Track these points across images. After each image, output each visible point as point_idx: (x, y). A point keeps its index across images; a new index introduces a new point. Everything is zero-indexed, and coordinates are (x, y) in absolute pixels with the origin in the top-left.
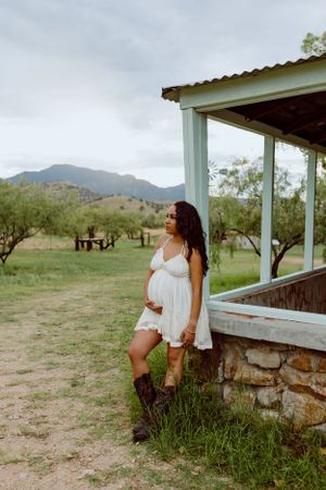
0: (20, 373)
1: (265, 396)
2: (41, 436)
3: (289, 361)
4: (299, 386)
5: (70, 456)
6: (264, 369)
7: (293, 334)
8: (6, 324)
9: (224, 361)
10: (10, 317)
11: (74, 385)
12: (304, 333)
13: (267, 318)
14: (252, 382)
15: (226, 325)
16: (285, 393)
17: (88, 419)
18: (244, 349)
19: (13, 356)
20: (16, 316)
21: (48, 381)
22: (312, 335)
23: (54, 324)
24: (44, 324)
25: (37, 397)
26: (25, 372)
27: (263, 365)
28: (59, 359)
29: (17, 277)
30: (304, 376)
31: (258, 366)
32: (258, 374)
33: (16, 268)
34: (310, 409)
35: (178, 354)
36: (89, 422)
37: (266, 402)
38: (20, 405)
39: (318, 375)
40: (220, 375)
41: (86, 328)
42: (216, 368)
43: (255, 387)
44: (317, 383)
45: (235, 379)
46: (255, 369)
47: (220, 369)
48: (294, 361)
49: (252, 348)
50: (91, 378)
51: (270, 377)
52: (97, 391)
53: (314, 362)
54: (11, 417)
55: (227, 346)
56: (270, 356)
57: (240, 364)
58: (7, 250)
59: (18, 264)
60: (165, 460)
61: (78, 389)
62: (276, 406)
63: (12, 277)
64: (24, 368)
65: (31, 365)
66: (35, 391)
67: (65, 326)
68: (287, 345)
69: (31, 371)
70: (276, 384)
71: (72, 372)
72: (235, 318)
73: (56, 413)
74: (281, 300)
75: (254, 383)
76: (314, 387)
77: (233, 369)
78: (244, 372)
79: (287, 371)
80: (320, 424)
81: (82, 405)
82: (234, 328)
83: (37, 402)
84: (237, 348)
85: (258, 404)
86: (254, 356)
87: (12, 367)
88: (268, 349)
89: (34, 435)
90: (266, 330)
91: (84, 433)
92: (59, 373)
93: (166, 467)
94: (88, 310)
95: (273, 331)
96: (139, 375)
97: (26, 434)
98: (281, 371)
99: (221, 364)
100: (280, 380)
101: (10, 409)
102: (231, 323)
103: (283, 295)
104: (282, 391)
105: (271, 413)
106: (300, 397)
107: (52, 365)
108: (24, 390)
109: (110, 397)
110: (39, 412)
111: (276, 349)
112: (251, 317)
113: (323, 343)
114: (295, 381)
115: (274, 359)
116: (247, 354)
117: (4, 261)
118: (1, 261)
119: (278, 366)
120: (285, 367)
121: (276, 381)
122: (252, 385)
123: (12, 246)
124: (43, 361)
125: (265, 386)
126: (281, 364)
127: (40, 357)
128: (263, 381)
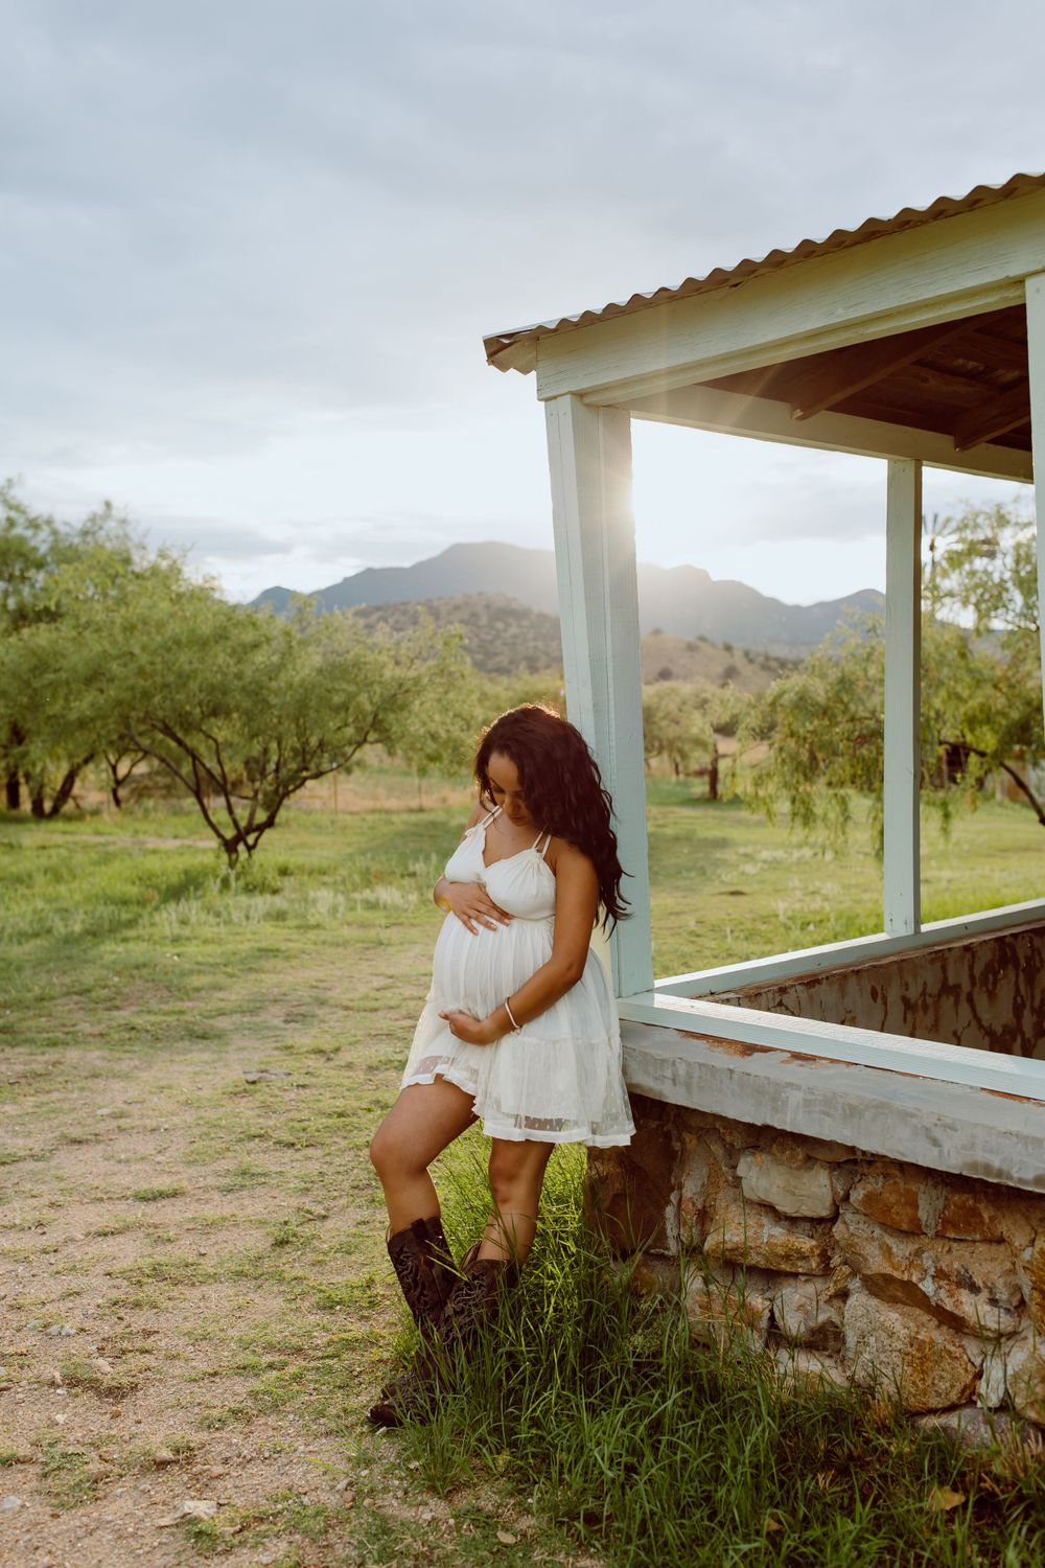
0: (143, 1198)
1: (797, 1306)
2: (110, 1392)
3: (857, 1195)
4: (889, 1279)
5: (166, 1454)
6: (792, 1221)
7: (852, 1112)
9: (681, 1187)
10: (203, 1027)
11: (282, 1243)
12: (881, 1107)
13: (797, 1056)
14: (754, 1259)
15: (669, 1073)
16: (852, 1301)
17: (270, 1347)
18: (732, 1154)
19: (146, 1146)
21: (210, 1227)
22: (905, 1115)
23: (318, 1051)
24: (289, 1048)
25: (157, 1273)
26: (157, 1197)
27: (786, 1206)
28: (271, 1161)
29: (279, 902)
30: (902, 1249)
31: (769, 1209)
32: (774, 1235)
33: (284, 872)
34: (922, 1357)
35: (520, 1162)
36: (266, 1360)
37: (795, 1325)
38: (98, 1296)
39: (939, 1246)
40: (671, 1232)
42: (661, 1209)
43: (771, 1276)
44: (940, 1275)
45: (706, 1247)
46: (766, 1219)
47: (670, 1211)
48: (870, 1198)
49: (755, 1148)
51: (806, 1244)
52: (341, 1262)
53: (929, 1204)
54: (54, 1329)
55: (691, 1141)
56: (806, 1177)
57: (723, 1201)
58: (261, 816)
61: (285, 1259)
64: (163, 1183)
65: (186, 1177)
66: (162, 1255)
67: (348, 1056)
68: (853, 1149)
69: (175, 1194)
70: (827, 1271)
71: (294, 1201)
72: (700, 1052)
73: (188, 1326)
75: (762, 1263)
76: (928, 1287)
77: (704, 1216)
78: (733, 1230)
79: (854, 1229)
80: (952, 1408)
81: (278, 1303)
82: (688, 1087)
83: (150, 1290)
84: (717, 1149)
85: (775, 1335)
86: (760, 1176)
87: (126, 1180)
88: (800, 1154)
89: (94, 1386)
90: (774, 1093)
91: (240, 1390)
92: (257, 1206)
95: (795, 1097)
96: (404, 1225)
97: (74, 1383)
98: (838, 1230)
99: (673, 1197)
100: (836, 1260)
101: (65, 1305)
102: (682, 1070)
104: (843, 1295)
105: (809, 1364)
106: (893, 1317)
107: (244, 1179)
108: (130, 1251)
110: (140, 1321)
111: (821, 1156)
112: (749, 1049)
113: (935, 1143)
114: (877, 1264)
115: (815, 1190)
116: (741, 1170)
117: (250, 848)
118: (241, 847)
119: (824, 1211)
120: (848, 1215)
121: (825, 1258)
122: (752, 1270)
123: (274, 804)
124: (224, 1165)
125: (796, 1275)
126: (836, 1207)
127: (221, 1154)
128: (787, 1257)
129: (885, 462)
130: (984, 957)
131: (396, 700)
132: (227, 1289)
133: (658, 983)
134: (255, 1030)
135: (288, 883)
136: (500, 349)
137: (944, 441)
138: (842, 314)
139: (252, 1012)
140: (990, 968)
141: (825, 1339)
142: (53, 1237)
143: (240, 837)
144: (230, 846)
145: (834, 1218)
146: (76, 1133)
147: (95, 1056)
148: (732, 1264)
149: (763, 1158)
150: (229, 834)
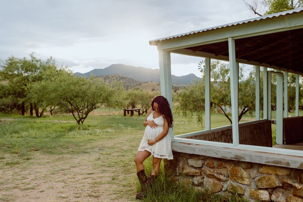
0: (88, 174)
1: (196, 180)
2: (96, 197)
3: (206, 163)
4: (210, 175)
6: (196, 168)
7: (205, 151)
8: (83, 154)
9: (179, 165)
10: (85, 151)
11: (113, 179)
12: (209, 150)
13: (196, 145)
14: (190, 174)
15: (178, 148)
16: (205, 178)
17: (118, 191)
18: (187, 159)
19: (86, 167)
20: (88, 151)
21: (101, 177)
22: (213, 151)
23: (107, 154)
24: (102, 154)
25: (96, 183)
26: (91, 174)
27: (195, 166)
28: (107, 169)
29: (89, 131)
30: (212, 170)
31: (193, 167)
32: (193, 170)
33: (89, 126)
34: (215, 185)
35: (157, 161)
36: (118, 192)
37: (196, 183)
38: (88, 186)
39: (217, 169)
40: (177, 171)
41: (123, 156)
42: (176, 168)
43: (193, 176)
44: (217, 173)
45: (183, 173)
46: (192, 168)
47: (177, 169)
48: (207, 163)
49: (190, 158)
50: (122, 177)
51: (198, 171)
52: (124, 181)
53: (216, 163)
54: (84, 190)
55: (180, 158)
56: (198, 161)
57: (186, 166)
58: (84, 116)
59: (90, 124)
61: (115, 181)
63: (87, 131)
64: (90, 172)
65: (94, 171)
66: (95, 181)
67: (113, 155)
68: (204, 156)
69: (93, 173)
70: (201, 175)
71: (113, 174)
72: (183, 145)
73: (104, 189)
75: (192, 174)
76: (216, 175)
77: (183, 169)
78: (188, 170)
79: (205, 168)
80: (219, 191)
81: (116, 186)
82: (181, 149)
83: (95, 185)
84: (185, 159)
85: (193, 184)
86: (191, 162)
87: (85, 172)
88: (197, 158)
89: (93, 196)
90: (194, 149)
91: (115, 196)
92: (107, 175)
94: (125, 148)
95: (197, 149)
96: (139, 171)
97: (90, 196)
98: (203, 169)
99: (178, 167)
100: (202, 173)
101: (83, 187)
102: (180, 147)
104: (203, 178)
105: (200, 188)
106: (211, 180)
107: (104, 171)
108: (90, 181)
109: (129, 184)
110: (96, 189)
111: (201, 158)
112: (190, 144)
113: (217, 154)
114: (208, 173)
115: (199, 163)
116: (188, 162)
117: (82, 122)
118: (81, 122)
119: (201, 166)
120: (204, 166)
121: (201, 173)
122: (190, 176)
123: (87, 114)
124: (100, 169)
125: (196, 176)
126: (202, 165)
127: (98, 168)
128: (195, 173)
129: (205, 58)
130: (220, 133)
131: (110, 94)
132: (107, 185)
133: (174, 136)
134: (95, 151)
135: (90, 128)
137: (214, 55)
138: (203, 41)
139: (92, 149)
140: (221, 135)
141: (201, 184)
142: (77, 179)
143: (80, 120)
144: (79, 122)
145: (202, 167)
146: (73, 166)
147: (69, 156)
148: (187, 175)
149: (192, 159)
150: (78, 119)
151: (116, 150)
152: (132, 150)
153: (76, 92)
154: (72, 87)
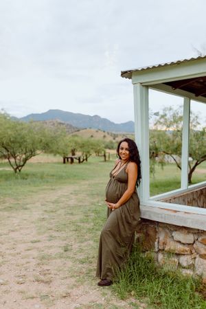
0: (32, 242)
1: (184, 260)
2: (47, 282)
3: (200, 239)
5: (64, 295)
6: (184, 244)
8: (22, 211)
9: (159, 238)
10: (25, 207)
11: (65, 251)
13: (186, 213)
14: (176, 252)
15: (160, 216)
16: (197, 259)
17: (75, 272)
18: (171, 231)
19: (28, 231)
20: (28, 206)
23: (52, 212)
24: (46, 211)
25: (43, 258)
26: (36, 242)
27: (183, 241)
28: (55, 234)
29: (28, 181)
31: (180, 242)
32: (180, 247)
33: (27, 175)
36: (75, 274)
37: (185, 264)
38: (33, 262)
40: (156, 246)
41: (72, 214)
42: (154, 243)
43: (178, 255)
45: (166, 249)
46: (178, 244)
47: (156, 243)
48: (203, 240)
49: (176, 230)
50: (76, 246)
51: (187, 248)
52: (80, 254)
54: (28, 270)
55: (160, 229)
56: (188, 236)
57: (168, 240)
58: (22, 163)
59: (29, 172)
60: (122, 299)
61: (68, 253)
62: (192, 267)
63: (25, 181)
64: (35, 239)
65: (39, 238)
66: (42, 254)
67: (58, 212)
68: (198, 230)
69: (39, 241)
70: (192, 253)
71: (65, 242)
74: (194, 199)
75: (178, 252)
77: (164, 244)
78: (172, 245)
79: (198, 245)
81: (71, 263)
82: (165, 219)
83: (44, 261)
84: (168, 231)
85: (180, 265)
86: (178, 236)
87: (28, 239)
88: (186, 231)
89: (42, 281)
90: (185, 220)
91: (73, 280)
92: (56, 243)
93: (123, 303)
94: (72, 202)
95: (189, 221)
97: (38, 281)
98: (195, 246)
99: (157, 240)
100: (193, 251)
101: (27, 265)
102: (163, 216)
103: (195, 197)
104: (195, 258)
105: (188, 272)
107: (51, 238)
108: (35, 253)
109: (88, 258)
110: (45, 267)
111: (191, 231)
112: (176, 211)
114: (203, 252)
115: (190, 238)
116: (173, 235)
117: (20, 171)
118: (18, 170)
119: (192, 242)
120: (197, 242)
121: (191, 251)
122: (176, 254)
123: (26, 160)
124: (46, 235)
125: (184, 255)
126: (194, 242)
127: (44, 233)
128: (183, 251)
132: (59, 261)
134: (37, 208)
135: (28, 177)
136: (124, 74)
142: (18, 251)
143: (17, 168)
144: (15, 170)
145: (193, 244)
146: (12, 229)
147: (6, 213)
148: (171, 253)
149: (178, 232)
150: (15, 167)
151: (61, 205)
152: (80, 206)
153: (13, 137)
154: (10, 132)
